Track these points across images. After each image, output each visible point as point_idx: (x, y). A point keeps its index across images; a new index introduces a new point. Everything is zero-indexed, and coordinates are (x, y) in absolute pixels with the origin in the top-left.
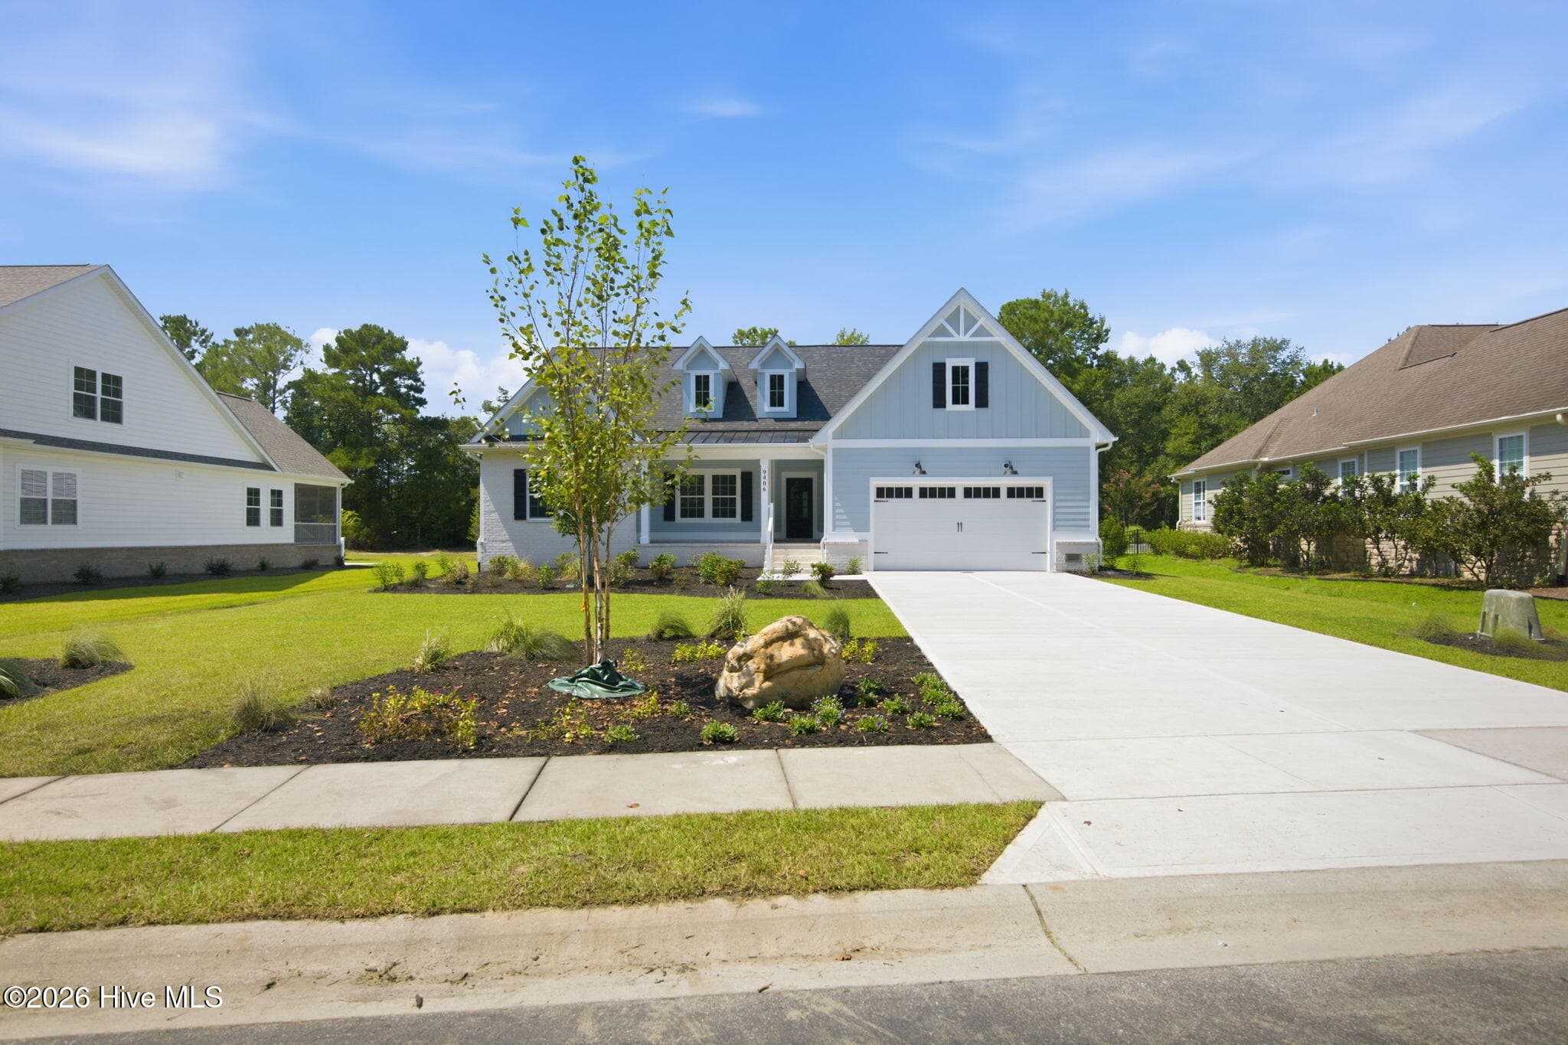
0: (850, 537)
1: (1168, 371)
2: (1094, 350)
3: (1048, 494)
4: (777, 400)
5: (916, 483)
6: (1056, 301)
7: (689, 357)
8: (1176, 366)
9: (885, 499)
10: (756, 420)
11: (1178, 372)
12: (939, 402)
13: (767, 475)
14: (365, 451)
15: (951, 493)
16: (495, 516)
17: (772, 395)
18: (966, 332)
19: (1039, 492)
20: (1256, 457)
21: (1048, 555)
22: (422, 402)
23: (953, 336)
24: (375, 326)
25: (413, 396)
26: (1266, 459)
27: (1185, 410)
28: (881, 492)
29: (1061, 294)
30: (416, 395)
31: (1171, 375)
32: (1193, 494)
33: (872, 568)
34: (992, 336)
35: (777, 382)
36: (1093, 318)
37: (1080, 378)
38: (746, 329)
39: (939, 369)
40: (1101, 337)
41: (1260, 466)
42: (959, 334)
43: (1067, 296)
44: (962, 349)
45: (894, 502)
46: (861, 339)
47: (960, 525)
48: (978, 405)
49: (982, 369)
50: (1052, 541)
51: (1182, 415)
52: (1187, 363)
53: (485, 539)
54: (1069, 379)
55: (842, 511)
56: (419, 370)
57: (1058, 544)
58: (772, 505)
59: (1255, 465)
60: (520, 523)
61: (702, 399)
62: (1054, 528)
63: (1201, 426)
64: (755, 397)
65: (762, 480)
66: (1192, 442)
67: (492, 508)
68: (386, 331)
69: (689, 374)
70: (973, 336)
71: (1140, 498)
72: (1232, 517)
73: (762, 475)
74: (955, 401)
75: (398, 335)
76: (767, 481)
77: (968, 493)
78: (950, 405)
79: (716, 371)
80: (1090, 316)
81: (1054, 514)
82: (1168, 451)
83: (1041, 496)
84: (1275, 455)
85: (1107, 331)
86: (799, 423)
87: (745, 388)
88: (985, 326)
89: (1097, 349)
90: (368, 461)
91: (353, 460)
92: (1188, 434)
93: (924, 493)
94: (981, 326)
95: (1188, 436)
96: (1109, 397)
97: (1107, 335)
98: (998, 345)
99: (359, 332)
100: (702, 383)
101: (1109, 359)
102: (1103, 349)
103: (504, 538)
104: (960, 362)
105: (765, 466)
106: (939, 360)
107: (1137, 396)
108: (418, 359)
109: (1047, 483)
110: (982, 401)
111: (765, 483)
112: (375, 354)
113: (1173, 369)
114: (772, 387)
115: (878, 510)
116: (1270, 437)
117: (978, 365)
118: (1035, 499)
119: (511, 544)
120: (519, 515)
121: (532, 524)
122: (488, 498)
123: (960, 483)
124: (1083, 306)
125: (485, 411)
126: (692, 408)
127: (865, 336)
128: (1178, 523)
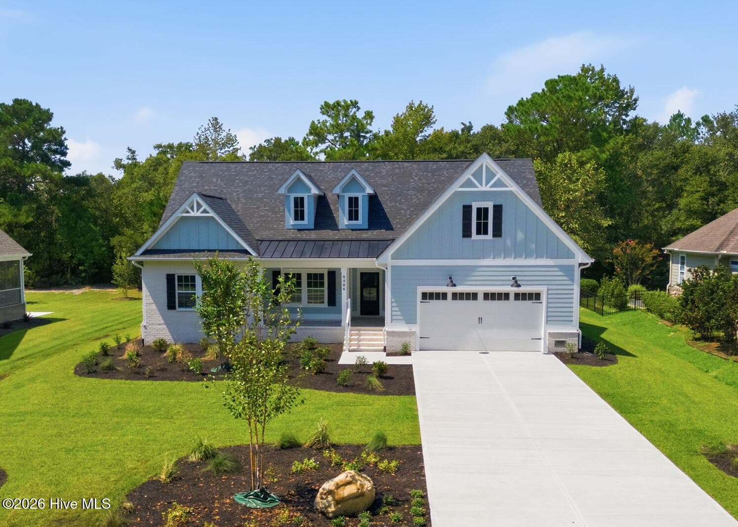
0: (403, 328)
1: (693, 126)
2: (624, 117)
3: (544, 298)
4: (353, 215)
5: (450, 290)
6: (594, 75)
7: (289, 184)
8: (701, 121)
9: (428, 301)
10: (338, 230)
11: (702, 127)
12: (467, 233)
13: (346, 279)
14: (25, 208)
15: (474, 296)
16: (154, 306)
17: (350, 212)
18: (487, 183)
19: (537, 296)
20: (718, 249)
21: (542, 340)
22: (67, 164)
23: (477, 187)
24: (24, 100)
25: (59, 159)
26: (725, 252)
27: (698, 171)
28: (425, 296)
29: (598, 68)
30: (62, 158)
31: (696, 130)
32: (680, 265)
33: (418, 349)
34: (507, 187)
35: (354, 202)
36: (624, 90)
37: (608, 146)
38: (331, 102)
39: (467, 210)
40: (631, 105)
41: (720, 257)
42: (481, 185)
43: (602, 70)
44: (484, 195)
45: (434, 303)
46: (426, 110)
47: (480, 319)
48: (494, 235)
49: (498, 209)
50: (544, 331)
51: (695, 174)
52: (711, 118)
53: (147, 323)
54: (597, 149)
55: (397, 309)
56: (63, 138)
57: (549, 333)
58: (349, 300)
59: (717, 256)
60: (172, 312)
61: (299, 215)
62: (547, 321)
63: (711, 184)
64: (337, 210)
65: (343, 283)
66: (701, 199)
67: (151, 301)
68: (34, 104)
69: (290, 196)
70: (492, 186)
71: (643, 260)
72: (687, 304)
73: (343, 279)
74: (478, 233)
75: (44, 107)
76: (346, 283)
77: (487, 296)
78: (474, 236)
79: (309, 194)
80: (621, 88)
81: (547, 312)
82: (681, 206)
83: (539, 299)
84: (733, 249)
85: (636, 100)
86: (370, 232)
87: (330, 201)
88: (501, 179)
89: (627, 116)
90: (27, 217)
91: (15, 216)
92: (699, 191)
93: (455, 296)
94: (499, 179)
95: (698, 194)
96: (634, 159)
97: (635, 103)
98: (511, 193)
99: (13, 106)
100: (299, 202)
101: (637, 125)
102: (632, 114)
103: (160, 323)
104: (483, 205)
105: (344, 273)
106: (467, 203)
107: (658, 159)
108: (62, 128)
109: (542, 289)
110: (498, 233)
111: (344, 285)
112: (27, 126)
113: (698, 124)
114: (350, 206)
115: (421, 307)
116: (732, 232)
117: (495, 206)
118: (534, 301)
119: (165, 327)
120: (171, 306)
121: (180, 313)
122: (148, 294)
123: (481, 290)
124: (616, 80)
125: (117, 168)
126: (291, 221)
127: (430, 107)
128: (668, 285)
